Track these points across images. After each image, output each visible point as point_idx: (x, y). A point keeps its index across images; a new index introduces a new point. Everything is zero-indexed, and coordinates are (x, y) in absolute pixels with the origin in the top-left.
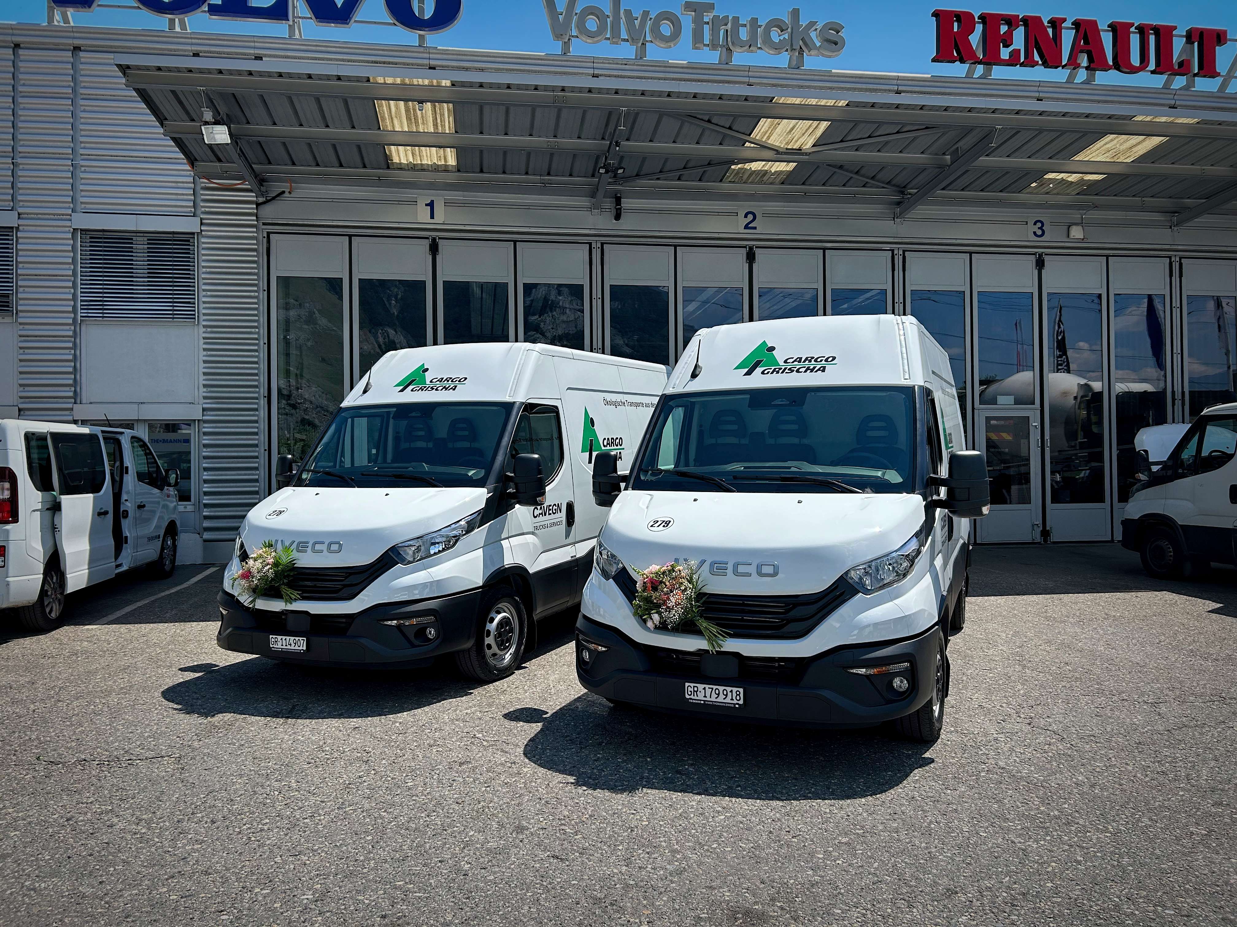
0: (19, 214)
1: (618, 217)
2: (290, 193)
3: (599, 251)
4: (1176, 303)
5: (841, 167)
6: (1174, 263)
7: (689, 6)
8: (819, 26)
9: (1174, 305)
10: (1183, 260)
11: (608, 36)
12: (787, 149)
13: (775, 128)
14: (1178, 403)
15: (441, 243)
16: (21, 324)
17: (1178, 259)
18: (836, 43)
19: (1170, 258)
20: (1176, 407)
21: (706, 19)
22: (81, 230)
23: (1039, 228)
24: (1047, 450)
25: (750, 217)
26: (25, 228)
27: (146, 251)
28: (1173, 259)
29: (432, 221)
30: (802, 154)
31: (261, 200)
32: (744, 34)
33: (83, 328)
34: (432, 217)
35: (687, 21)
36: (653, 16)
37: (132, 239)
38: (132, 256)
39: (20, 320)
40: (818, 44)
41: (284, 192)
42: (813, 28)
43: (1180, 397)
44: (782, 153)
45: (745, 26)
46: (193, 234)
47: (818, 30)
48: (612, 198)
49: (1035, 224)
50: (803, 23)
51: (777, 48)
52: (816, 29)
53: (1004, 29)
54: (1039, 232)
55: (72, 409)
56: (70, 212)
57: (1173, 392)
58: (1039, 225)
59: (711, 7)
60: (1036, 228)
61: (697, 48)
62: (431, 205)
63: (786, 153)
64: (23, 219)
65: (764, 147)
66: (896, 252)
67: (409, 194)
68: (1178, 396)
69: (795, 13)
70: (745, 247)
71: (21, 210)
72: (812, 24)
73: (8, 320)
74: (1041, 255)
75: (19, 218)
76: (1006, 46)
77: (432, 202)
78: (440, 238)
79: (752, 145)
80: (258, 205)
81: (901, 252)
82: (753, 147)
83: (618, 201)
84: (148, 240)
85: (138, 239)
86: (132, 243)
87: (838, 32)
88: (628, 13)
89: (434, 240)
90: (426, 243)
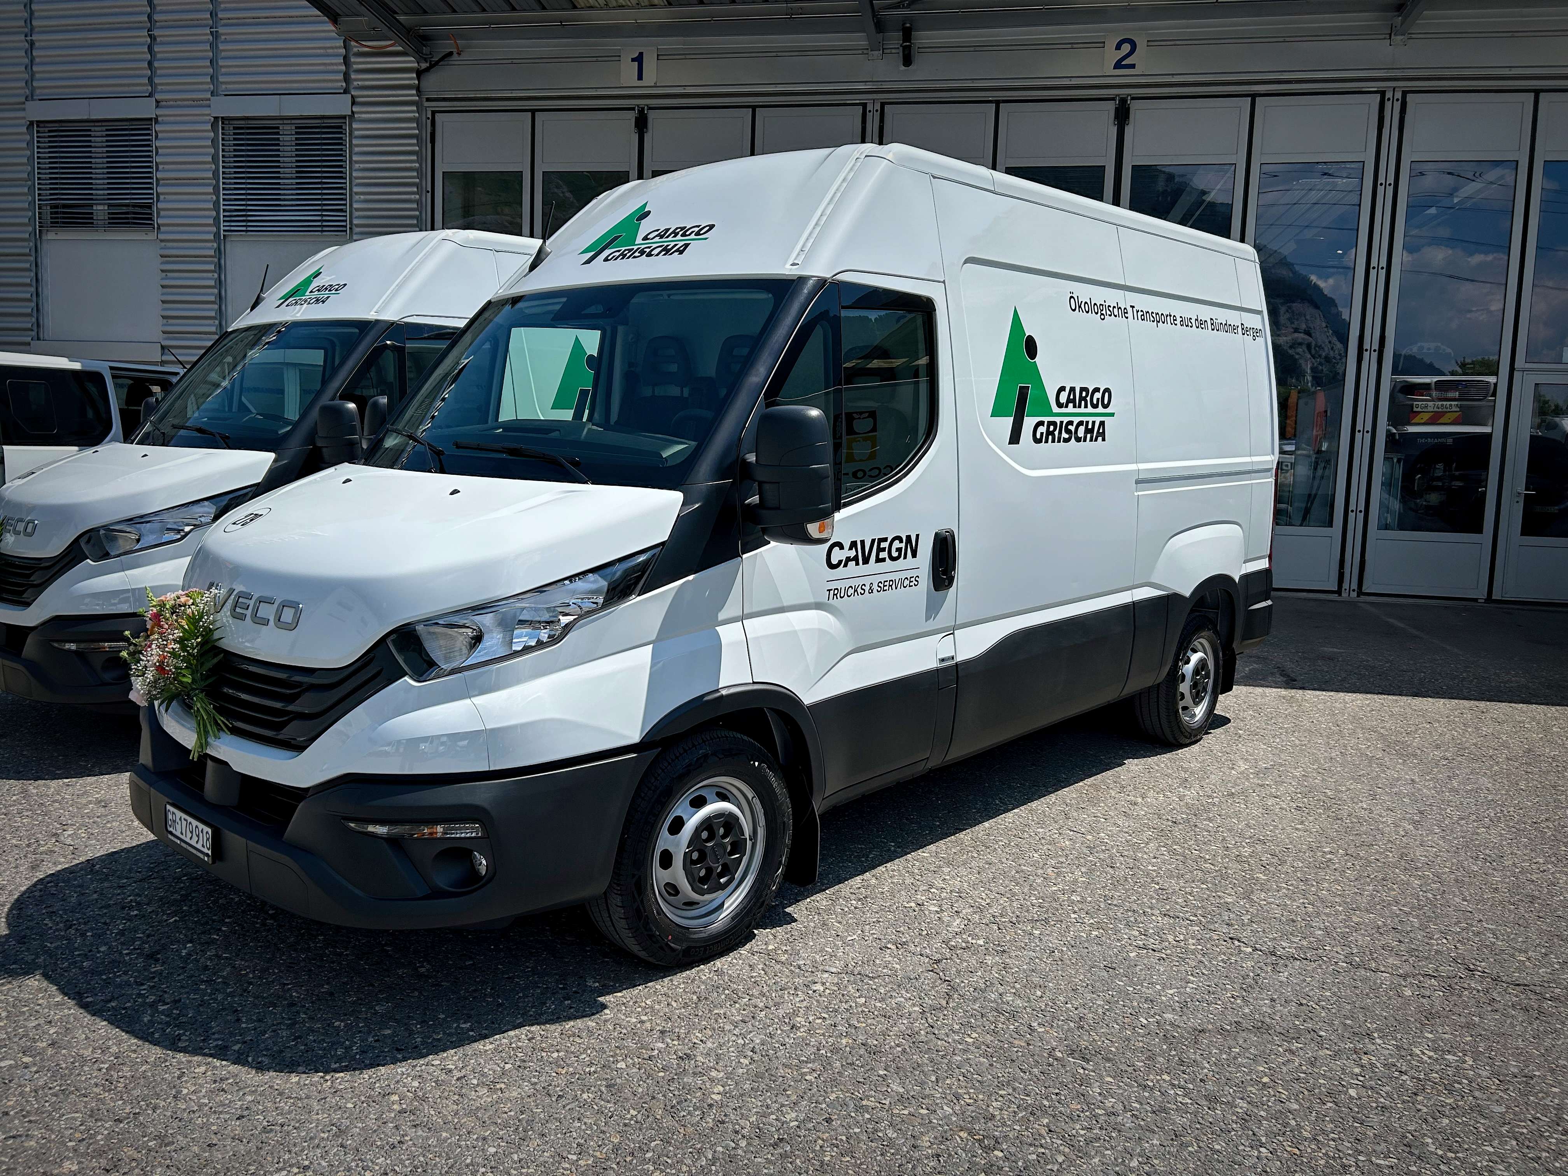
0: (157, 102)
1: (907, 61)
2: (459, 54)
3: (878, 117)
15: (652, 115)
16: (162, 241)
22: (222, 118)
25: (1126, 48)
26: (165, 118)
27: (294, 143)
29: (640, 83)
31: (424, 65)
33: (228, 246)
34: (640, 77)
37: (278, 128)
38: (278, 150)
39: (161, 237)
41: (451, 54)
46: (344, 117)
48: (898, 31)
56: (209, 96)
62: (639, 59)
64: (162, 107)
66: (1389, 95)
67: (612, 44)
70: (1113, 99)
71: (158, 96)
73: (152, 236)
75: (157, 107)
77: (641, 54)
78: (650, 108)
80: (420, 73)
81: (1398, 95)
83: (907, 35)
84: (296, 128)
85: (286, 127)
86: (278, 133)
89: (641, 111)
90: (632, 116)
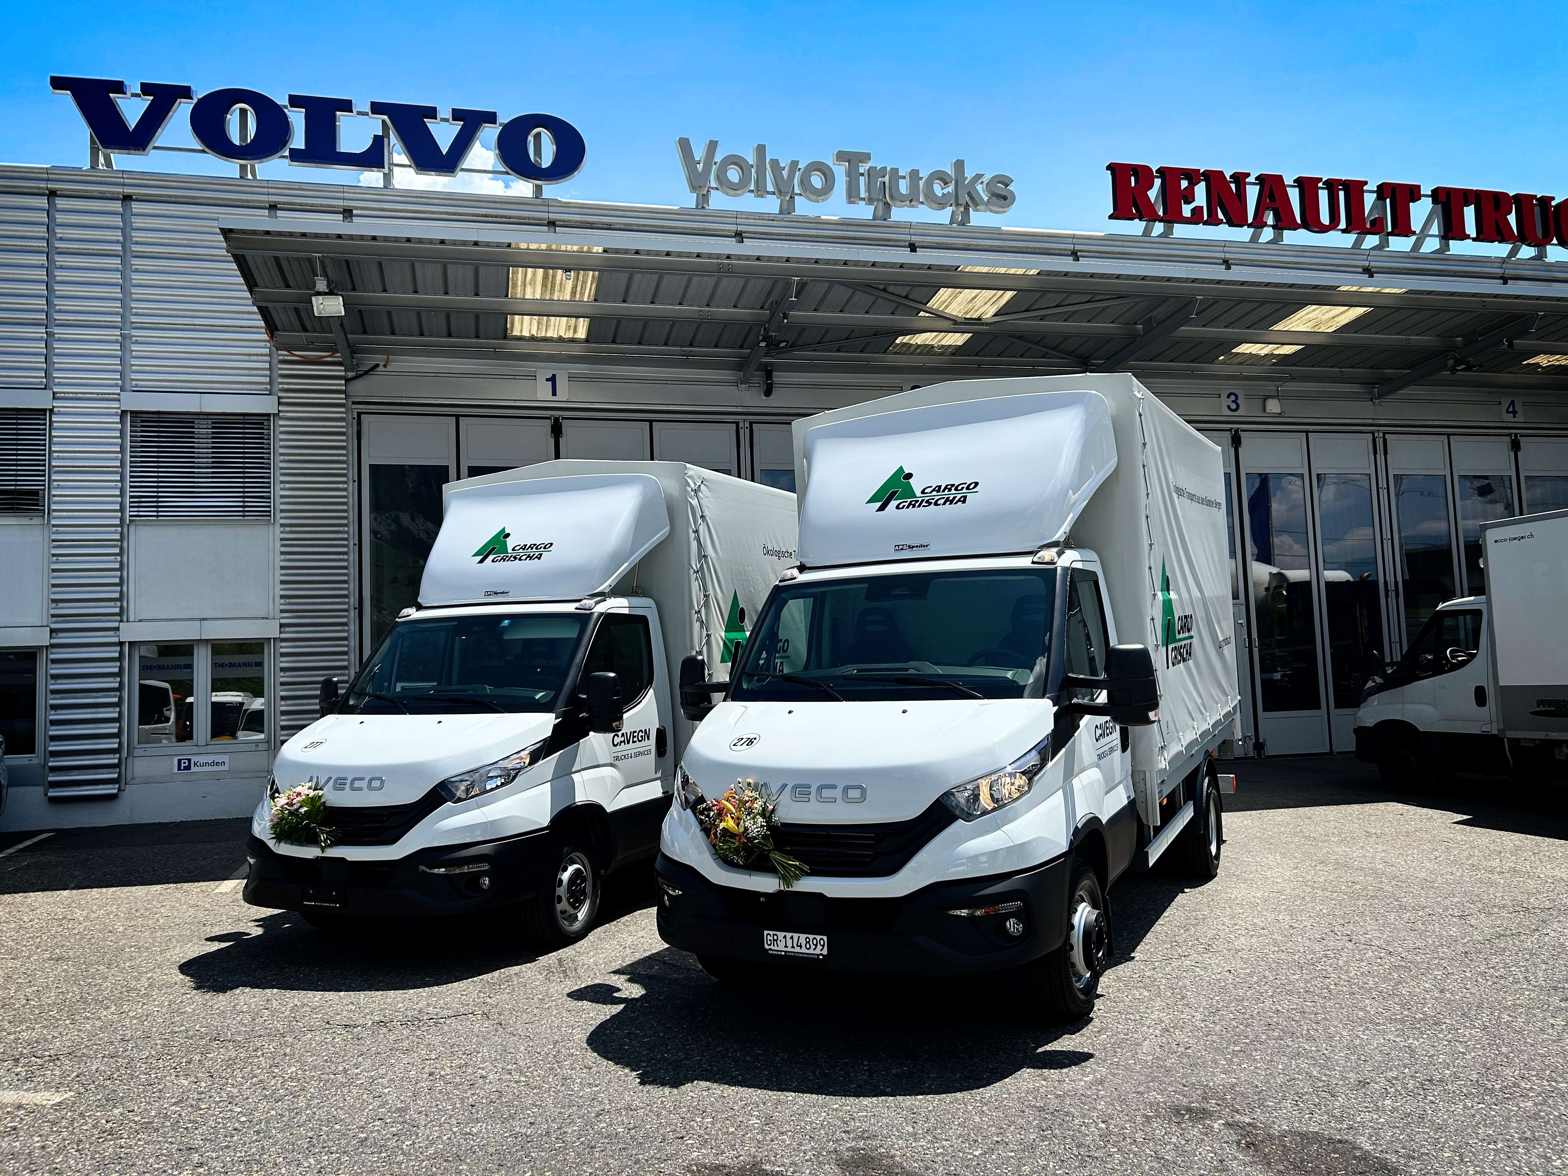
0: (54, 393)
1: (768, 393)
2: (385, 366)
3: (747, 431)
4: (1383, 483)
5: (1021, 338)
6: (1377, 439)
7: (842, 156)
8: (986, 179)
9: (1380, 486)
10: (1387, 436)
11: (752, 188)
12: (966, 319)
13: (956, 297)
14: (1392, 594)
15: (565, 424)
16: (54, 526)
17: (1381, 435)
18: (1005, 198)
19: (1373, 433)
20: (1389, 599)
21: (861, 170)
22: (132, 412)
23: (1233, 402)
24: (1256, 651)
26: (61, 410)
27: (210, 436)
28: (1376, 435)
29: (554, 398)
30: (982, 324)
31: (350, 374)
32: (903, 187)
33: (132, 529)
34: (554, 393)
35: (840, 171)
36: (802, 166)
37: (193, 422)
38: (193, 442)
39: (53, 522)
40: (986, 199)
41: (377, 365)
42: (980, 181)
43: (1393, 588)
44: (960, 323)
45: (904, 177)
46: (269, 415)
47: (985, 184)
48: (762, 371)
49: (1228, 397)
50: (969, 174)
51: (941, 204)
52: (982, 183)
53: (1184, 184)
54: (1234, 406)
55: (117, 629)
56: (119, 392)
57: (1386, 583)
58: (1233, 398)
59: (866, 157)
60: (1229, 402)
61: (850, 202)
62: (553, 379)
63: (964, 324)
64: (59, 399)
65: (939, 316)
67: (528, 367)
68: (1391, 586)
69: (959, 165)
71: (54, 390)
72: (979, 177)
73: (37, 521)
74: (1236, 431)
75: (54, 398)
76: (1188, 202)
77: (554, 376)
78: (563, 418)
79: (927, 315)
80: (347, 380)
82: (928, 317)
83: (769, 375)
84: (213, 423)
85: (201, 422)
86: (193, 427)
87: (1006, 185)
88: (775, 163)
89: (556, 419)
90: (548, 424)
